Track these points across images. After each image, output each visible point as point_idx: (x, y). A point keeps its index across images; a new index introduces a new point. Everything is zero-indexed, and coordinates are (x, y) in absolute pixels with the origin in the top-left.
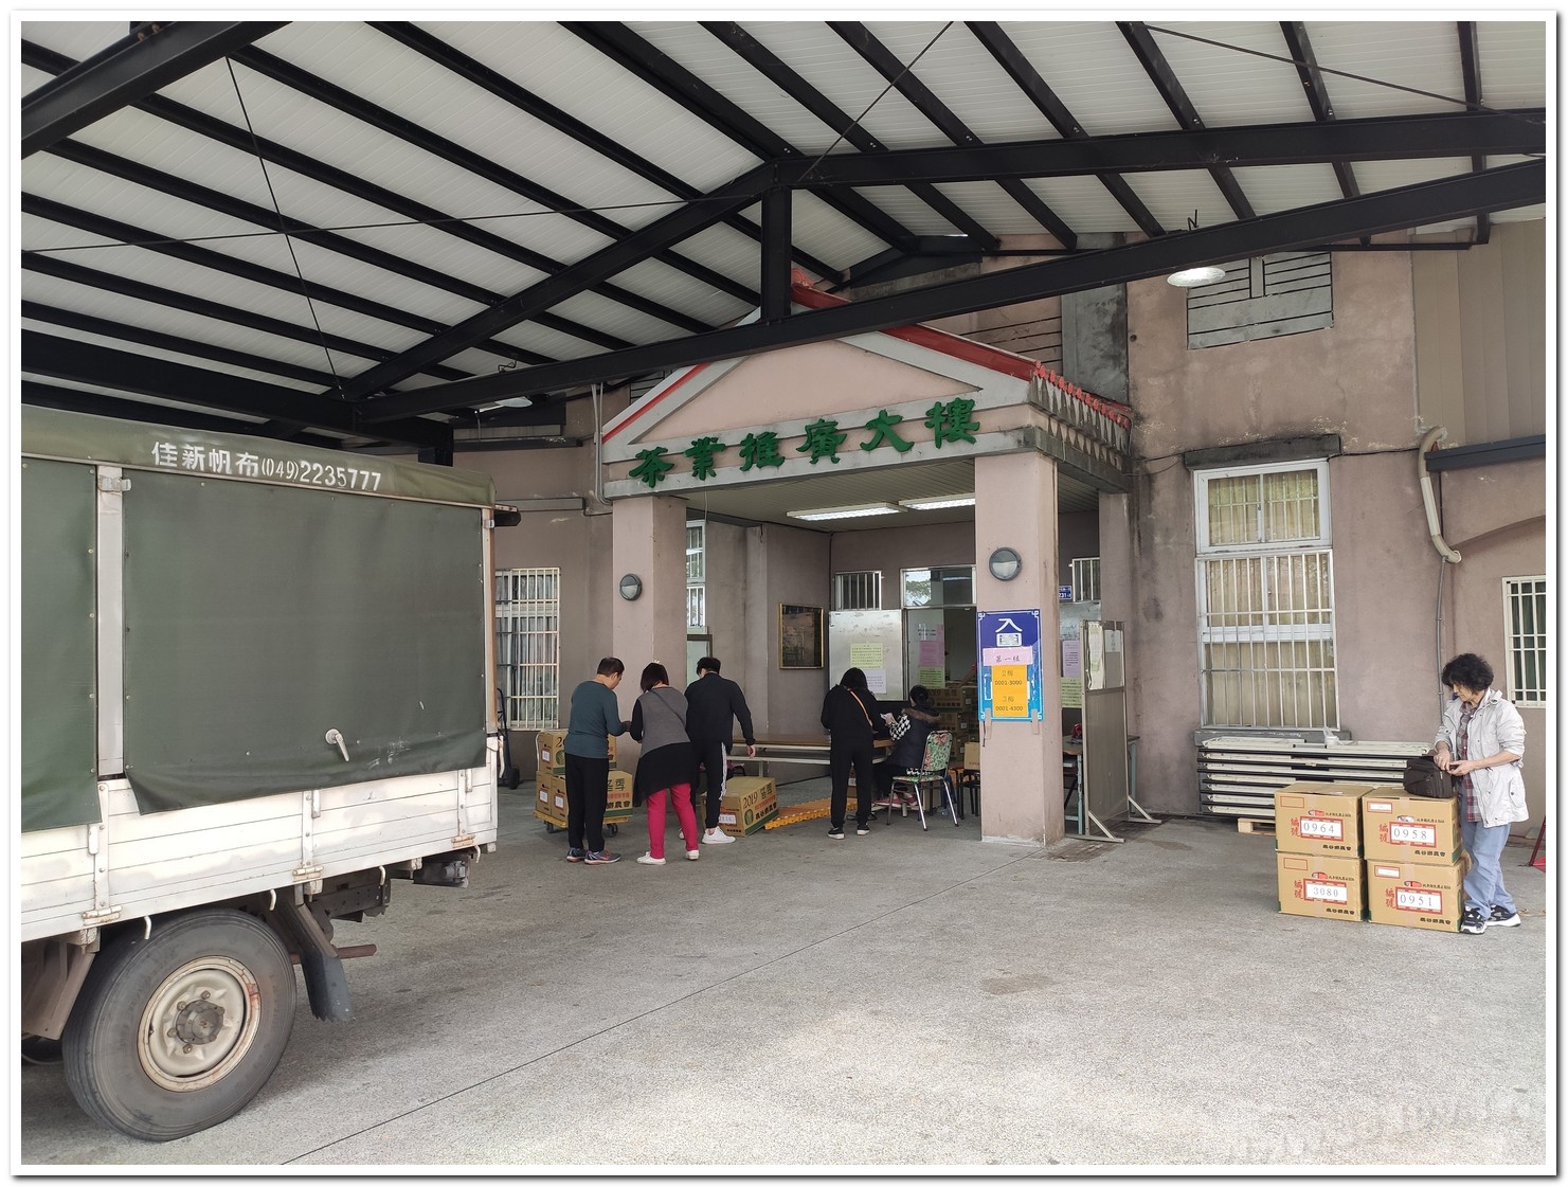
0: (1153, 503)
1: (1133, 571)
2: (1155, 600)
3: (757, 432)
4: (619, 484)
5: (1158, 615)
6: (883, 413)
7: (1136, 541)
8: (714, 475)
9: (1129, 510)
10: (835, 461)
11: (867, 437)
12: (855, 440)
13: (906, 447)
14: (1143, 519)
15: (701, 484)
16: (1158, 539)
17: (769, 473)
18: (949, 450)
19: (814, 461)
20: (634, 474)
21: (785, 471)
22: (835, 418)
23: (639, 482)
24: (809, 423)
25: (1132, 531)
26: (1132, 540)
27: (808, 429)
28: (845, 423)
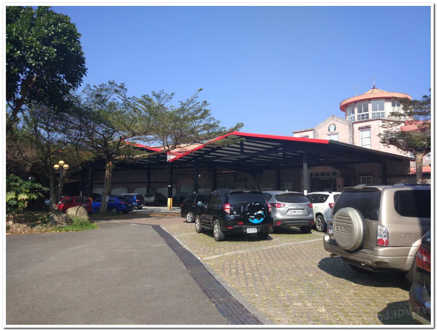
6: (328, 172)
10: (324, 176)
11: (327, 174)
13: (330, 176)
14: (356, 181)
15: (311, 178)
18: (334, 176)
21: (319, 177)
24: (321, 173)
28: (325, 173)
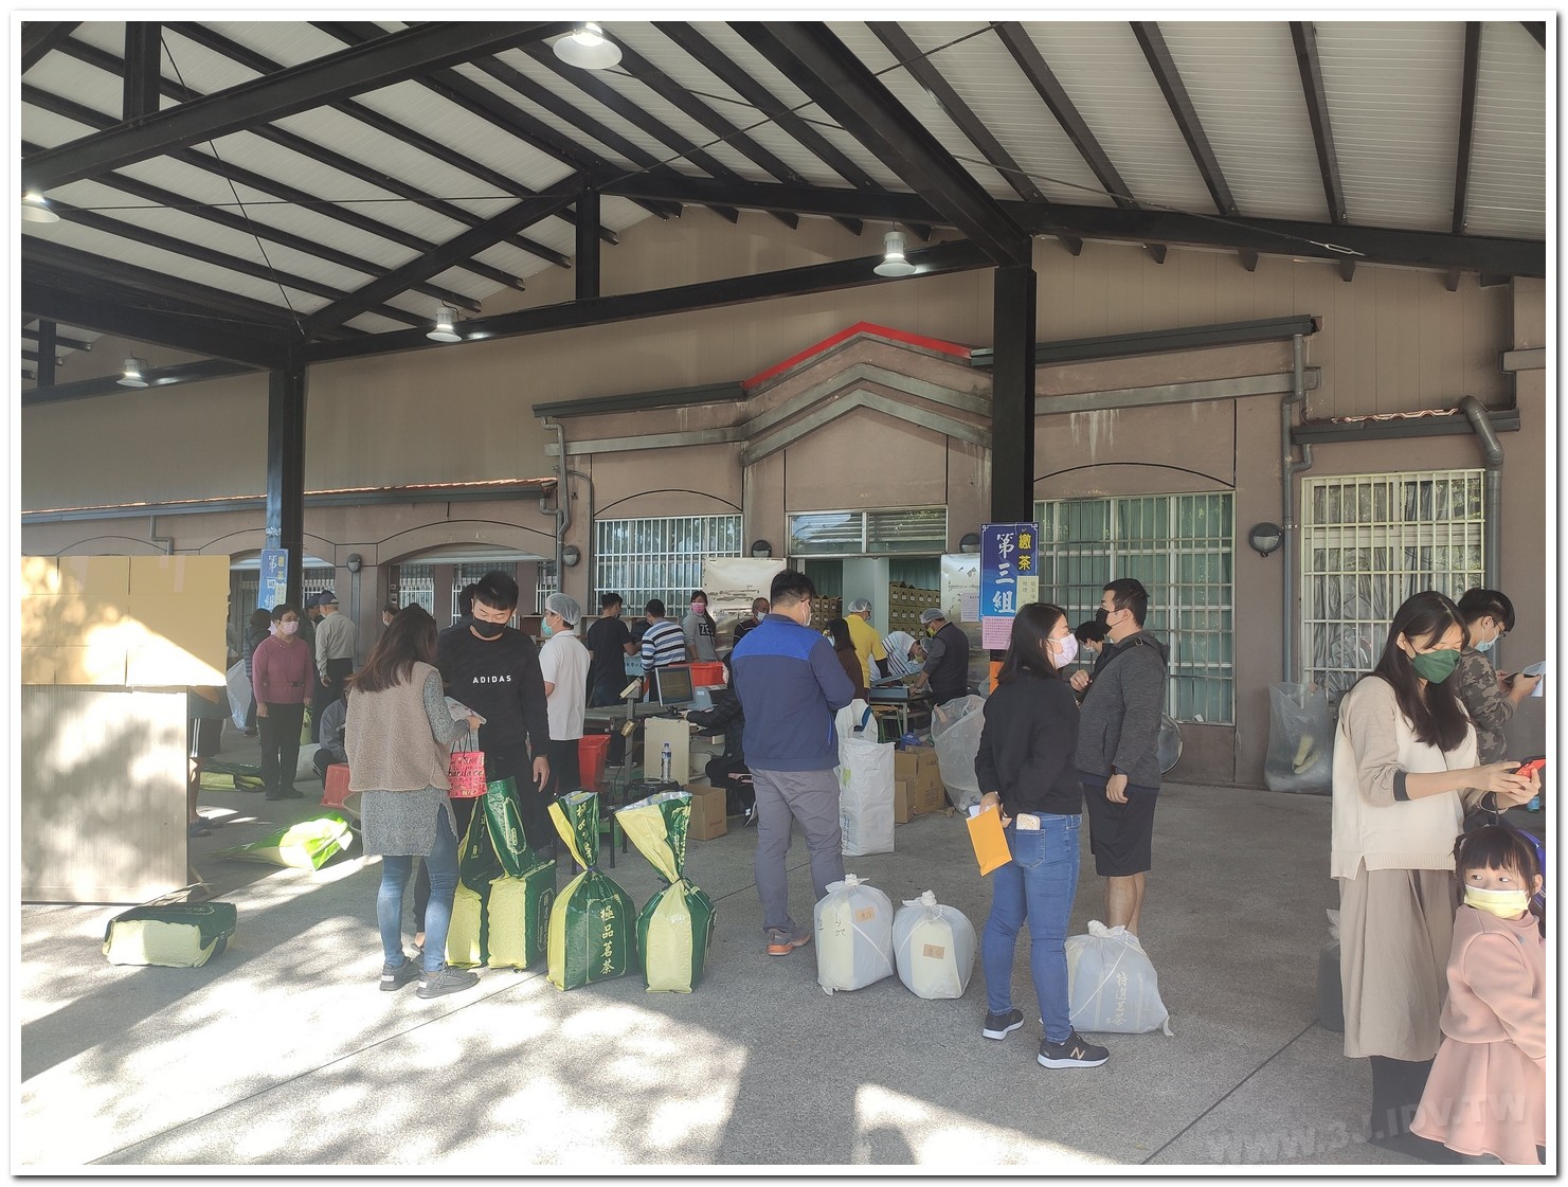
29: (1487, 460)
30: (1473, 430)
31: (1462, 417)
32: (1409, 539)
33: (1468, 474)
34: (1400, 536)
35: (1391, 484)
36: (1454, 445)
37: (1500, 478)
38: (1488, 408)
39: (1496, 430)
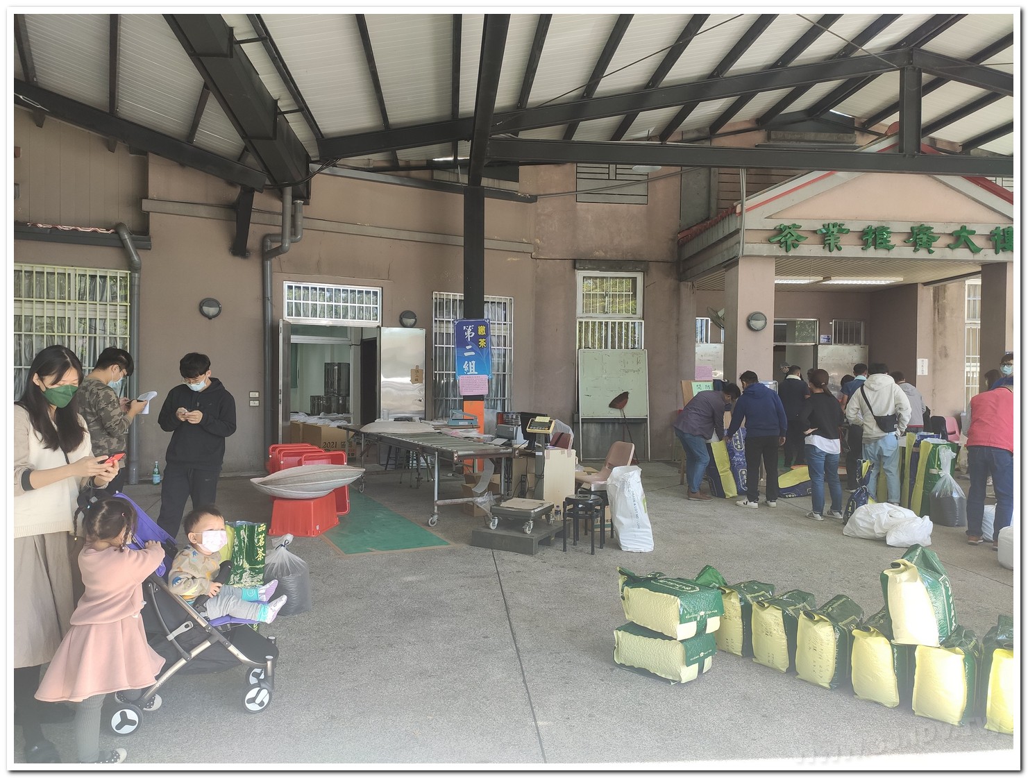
0: (946, 294)
1: (934, 330)
2: (945, 347)
3: (875, 225)
4: (757, 246)
5: (946, 355)
6: (963, 228)
7: (936, 314)
8: (839, 249)
9: (934, 297)
10: (930, 252)
11: (949, 241)
12: (943, 241)
13: (975, 250)
14: (940, 302)
15: (828, 254)
16: (948, 314)
17: (881, 254)
18: (1002, 256)
19: (916, 250)
20: (769, 241)
21: (894, 254)
22: (931, 225)
23: (775, 247)
24: (912, 225)
25: (934, 309)
26: (934, 315)
27: (912, 228)
28: (936, 229)
29: (131, 266)
30: (122, 246)
31: (116, 236)
32: (81, 312)
33: (120, 273)
34: (75, 310)
35: (69, 274)
36: (111, 254)
37: (139, 278)
38: (131, 233)
39: (137, 248)
